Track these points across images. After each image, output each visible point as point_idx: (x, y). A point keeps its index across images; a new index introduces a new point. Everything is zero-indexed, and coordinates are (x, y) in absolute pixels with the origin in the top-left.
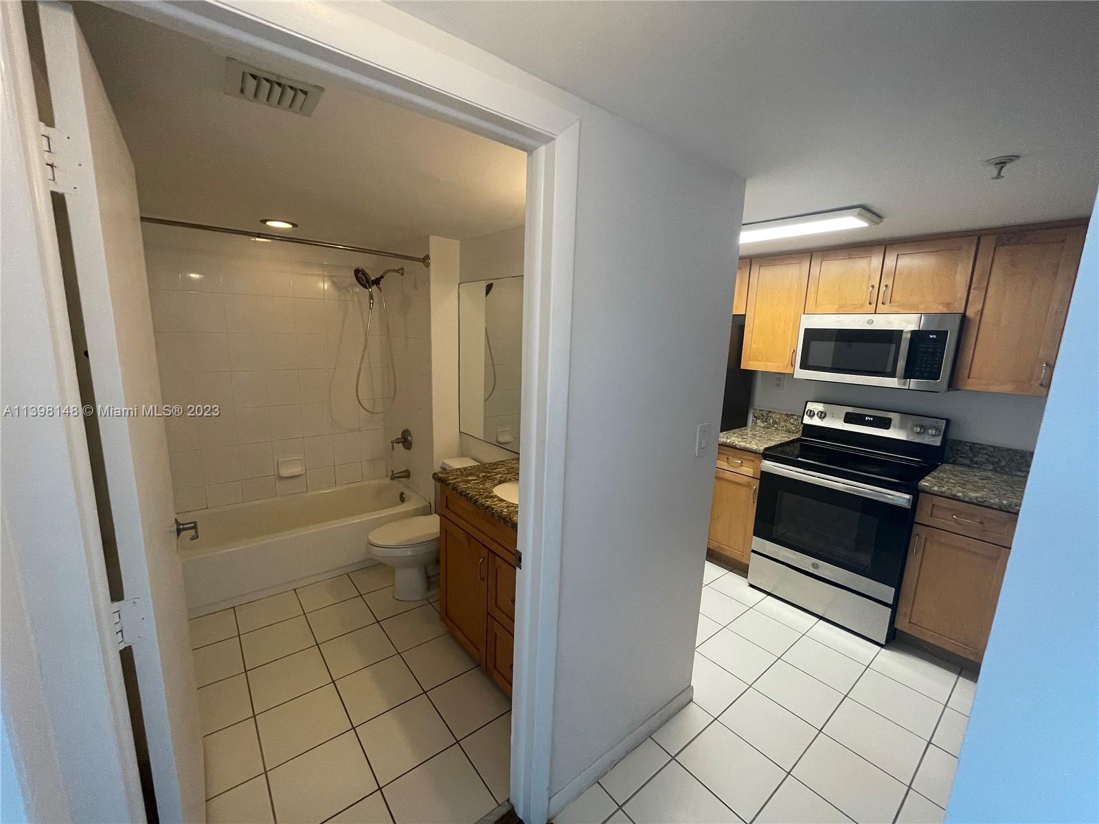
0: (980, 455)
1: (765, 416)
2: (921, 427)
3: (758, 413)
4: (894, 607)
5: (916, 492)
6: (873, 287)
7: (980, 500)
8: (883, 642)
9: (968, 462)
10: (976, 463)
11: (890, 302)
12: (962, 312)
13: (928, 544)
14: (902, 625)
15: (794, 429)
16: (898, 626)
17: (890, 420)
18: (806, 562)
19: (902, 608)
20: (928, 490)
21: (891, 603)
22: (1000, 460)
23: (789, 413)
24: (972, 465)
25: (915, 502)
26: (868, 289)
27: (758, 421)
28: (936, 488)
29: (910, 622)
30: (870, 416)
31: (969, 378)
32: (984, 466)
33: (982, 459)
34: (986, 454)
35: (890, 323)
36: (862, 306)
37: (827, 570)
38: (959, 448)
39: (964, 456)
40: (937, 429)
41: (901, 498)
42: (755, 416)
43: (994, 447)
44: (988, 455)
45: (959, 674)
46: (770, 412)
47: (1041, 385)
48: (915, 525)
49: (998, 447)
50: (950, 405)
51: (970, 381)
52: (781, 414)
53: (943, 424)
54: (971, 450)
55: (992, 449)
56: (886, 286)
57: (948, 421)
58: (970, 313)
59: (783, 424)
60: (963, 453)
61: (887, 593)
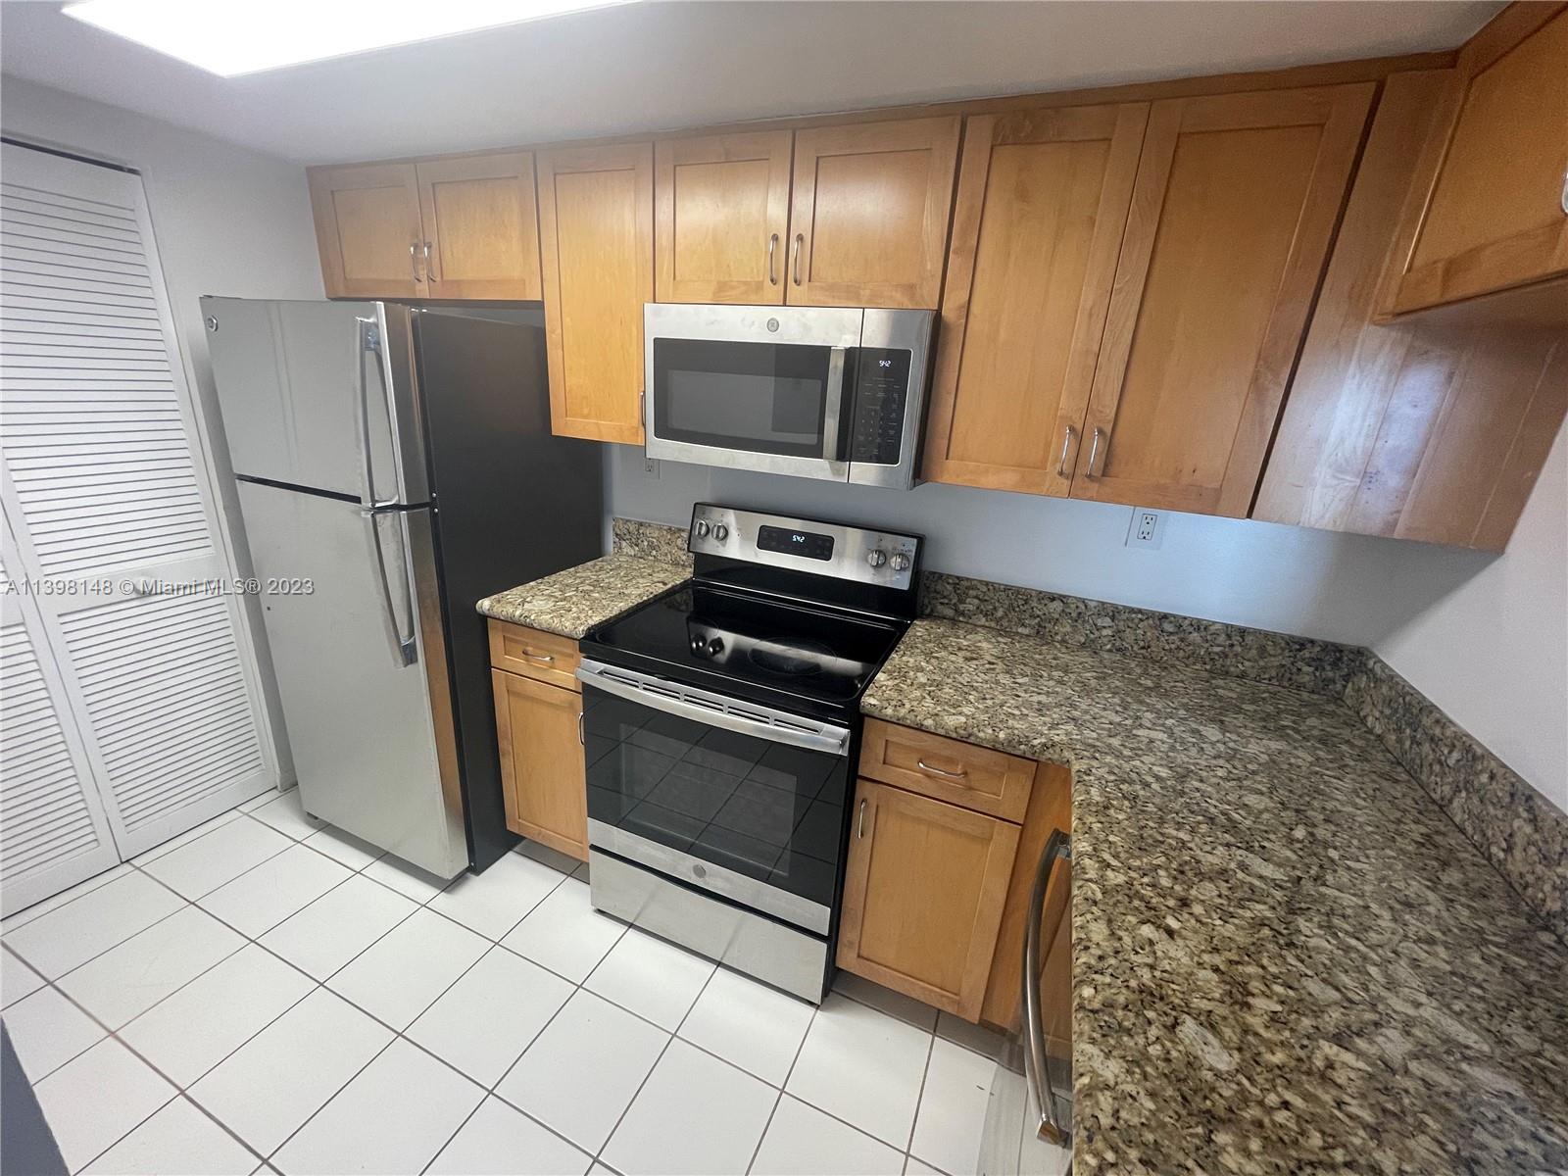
0: (968, 600)
1: (634, 534)
2: (880, 552)
3: (622, 529)
4: (832, 939)
5: (856, 720)
6: (775, 238)
7: (962, 732)
8: (818, 1001)
9: (950, 613)
10: (963, 614)
11: (810, 281)
12: (936, 308)
13: (880, 815)
14: (847, 961)
15: (684, 558)
16: (841, 964)
17: (830, 541)
18: (684, 865)
19: (847, 934)
20: (876, 714)
21: (826, 933)
22: (995, 608)
23: (675, 526)
24: (956, 620)
25: (856, 743)
26: (767, 244)
27: (624, 544)
28: (889, 711)
29: (859, 956)
30: (800, 534)
31: (947, 459)
32: (974, 620)
33: (971, 607)
34: (977, 597)
35: (806, 328)
36: (759, 286)
37: (720, 878)
38: (939, 588)
39: (946, 601)
40: (902, 555)
41: (831, 737)
42: (617, 535)
43: (987, 584)
44: (980, 599)
45: (934, 1033)
46: (641, 524)
47: (1061, 473)
48: (858, 781)
49: (993, 584)
50: (921, 509)
51: (951, 464)
52: (660, 529)
53: (911, 545)
54: (955, 592)
55: (985, 589)
56: (800, 238)
57: (921, 540)
58: (948, 312)
59: (665, 548)
60: (945, 597)
61: (818, 915)
